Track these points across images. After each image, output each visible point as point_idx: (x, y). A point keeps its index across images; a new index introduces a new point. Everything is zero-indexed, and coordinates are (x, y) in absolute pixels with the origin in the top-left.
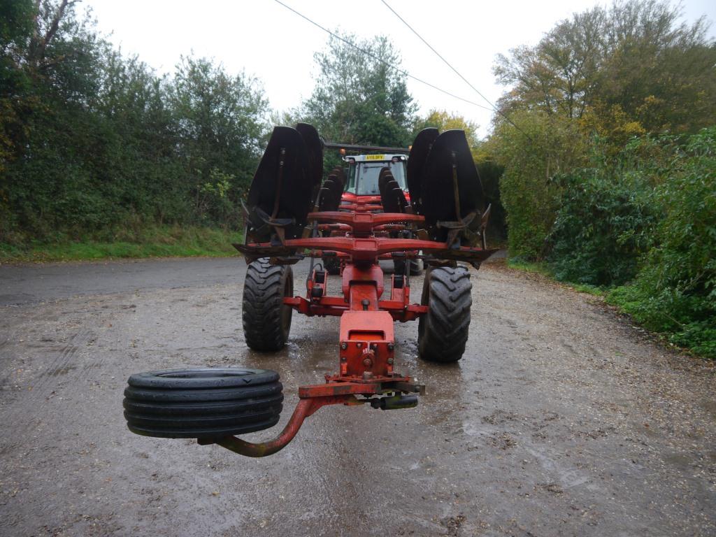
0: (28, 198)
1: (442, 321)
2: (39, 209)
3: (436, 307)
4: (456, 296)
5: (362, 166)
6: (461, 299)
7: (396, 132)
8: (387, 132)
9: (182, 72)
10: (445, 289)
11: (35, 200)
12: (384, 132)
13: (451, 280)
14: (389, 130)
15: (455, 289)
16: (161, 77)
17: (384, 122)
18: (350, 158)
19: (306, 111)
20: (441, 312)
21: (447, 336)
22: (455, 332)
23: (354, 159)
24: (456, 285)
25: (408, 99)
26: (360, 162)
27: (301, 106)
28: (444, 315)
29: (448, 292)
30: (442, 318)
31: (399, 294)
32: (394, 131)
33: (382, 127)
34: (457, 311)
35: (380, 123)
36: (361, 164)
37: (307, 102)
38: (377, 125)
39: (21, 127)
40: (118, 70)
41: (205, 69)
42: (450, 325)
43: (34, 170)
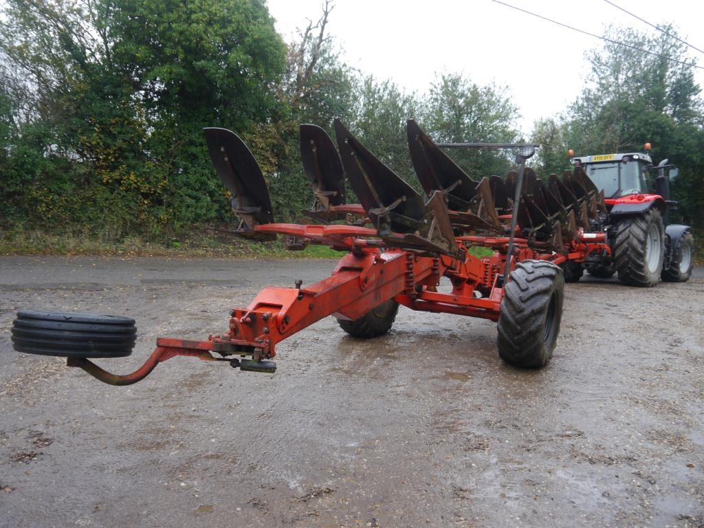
0: (288, 205)
1: (510, 322)
2: (294, 214)
3: (504, 307)
4: (526, 297)
5: (589, 167)
6: (533, 300)
7: (671, 130)
8: (659, 130)
9: (435, 87)
10: (517, 289)
11: (291, 207)
12: (656, 130)
13: (526, 280)
14: (661, 128)
15: (527, 289)
16: (411, 94)
17: (656, 120)
18: (576, 160)
19: (572, 114)
20: (509, 312)
21: (516, 338)
22: (524, 334)
23: (580, 160)
24: (530, 285)
25: (696, 90)
26: (587, 164)
27: (566, 110)
28: (513, 316)
29: (519, 292)
30: (511, 319)
31: (498, 293)
32: (668, 129)
33: (653, 125)
34: (527, 312)
35: (650, 121)
36: (588, 166)
37: (572, 105)
38: (647, 123)
39: (283, 147)
40: (374, 93)
41: (455, 82)
42: (519, 328)
43: (292, 182)
